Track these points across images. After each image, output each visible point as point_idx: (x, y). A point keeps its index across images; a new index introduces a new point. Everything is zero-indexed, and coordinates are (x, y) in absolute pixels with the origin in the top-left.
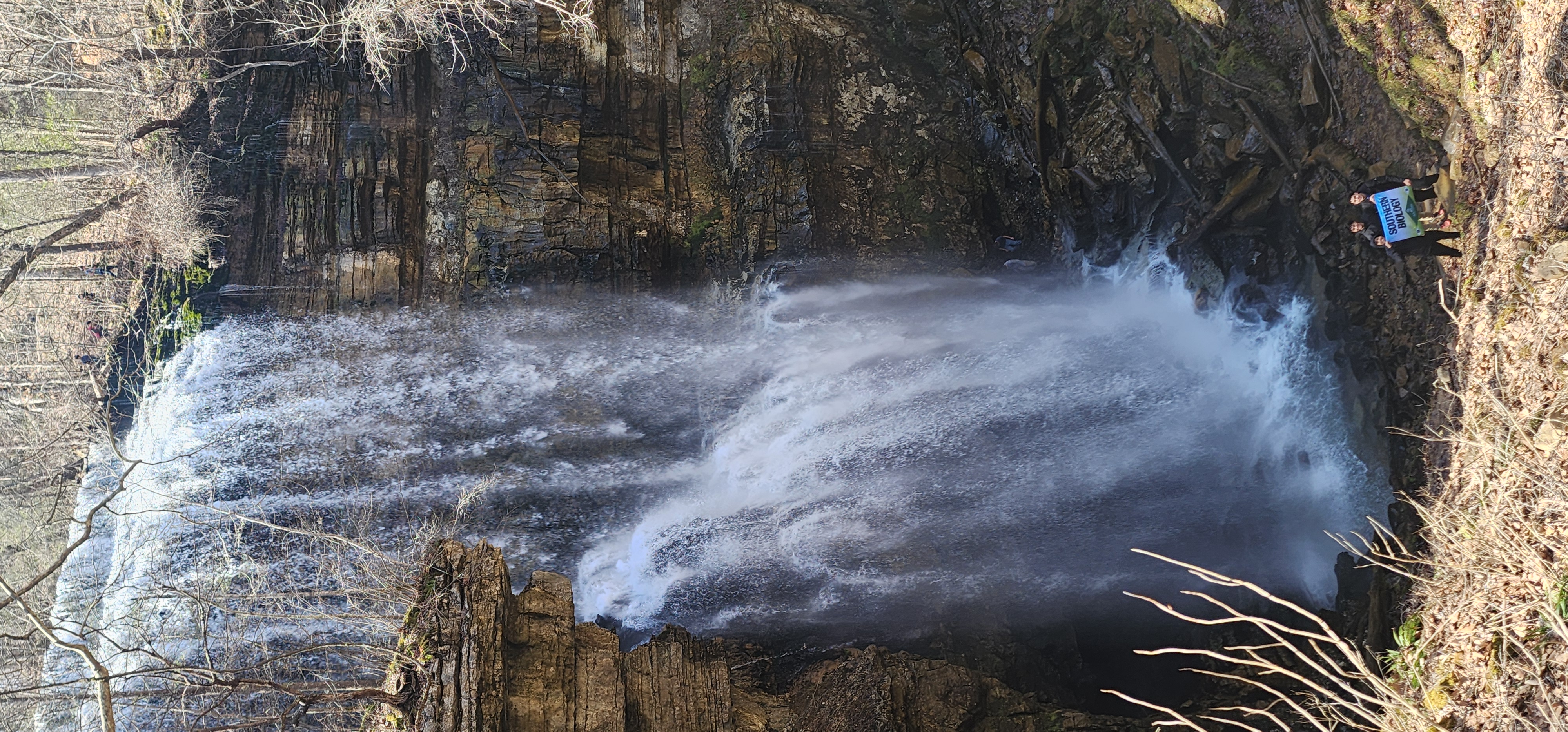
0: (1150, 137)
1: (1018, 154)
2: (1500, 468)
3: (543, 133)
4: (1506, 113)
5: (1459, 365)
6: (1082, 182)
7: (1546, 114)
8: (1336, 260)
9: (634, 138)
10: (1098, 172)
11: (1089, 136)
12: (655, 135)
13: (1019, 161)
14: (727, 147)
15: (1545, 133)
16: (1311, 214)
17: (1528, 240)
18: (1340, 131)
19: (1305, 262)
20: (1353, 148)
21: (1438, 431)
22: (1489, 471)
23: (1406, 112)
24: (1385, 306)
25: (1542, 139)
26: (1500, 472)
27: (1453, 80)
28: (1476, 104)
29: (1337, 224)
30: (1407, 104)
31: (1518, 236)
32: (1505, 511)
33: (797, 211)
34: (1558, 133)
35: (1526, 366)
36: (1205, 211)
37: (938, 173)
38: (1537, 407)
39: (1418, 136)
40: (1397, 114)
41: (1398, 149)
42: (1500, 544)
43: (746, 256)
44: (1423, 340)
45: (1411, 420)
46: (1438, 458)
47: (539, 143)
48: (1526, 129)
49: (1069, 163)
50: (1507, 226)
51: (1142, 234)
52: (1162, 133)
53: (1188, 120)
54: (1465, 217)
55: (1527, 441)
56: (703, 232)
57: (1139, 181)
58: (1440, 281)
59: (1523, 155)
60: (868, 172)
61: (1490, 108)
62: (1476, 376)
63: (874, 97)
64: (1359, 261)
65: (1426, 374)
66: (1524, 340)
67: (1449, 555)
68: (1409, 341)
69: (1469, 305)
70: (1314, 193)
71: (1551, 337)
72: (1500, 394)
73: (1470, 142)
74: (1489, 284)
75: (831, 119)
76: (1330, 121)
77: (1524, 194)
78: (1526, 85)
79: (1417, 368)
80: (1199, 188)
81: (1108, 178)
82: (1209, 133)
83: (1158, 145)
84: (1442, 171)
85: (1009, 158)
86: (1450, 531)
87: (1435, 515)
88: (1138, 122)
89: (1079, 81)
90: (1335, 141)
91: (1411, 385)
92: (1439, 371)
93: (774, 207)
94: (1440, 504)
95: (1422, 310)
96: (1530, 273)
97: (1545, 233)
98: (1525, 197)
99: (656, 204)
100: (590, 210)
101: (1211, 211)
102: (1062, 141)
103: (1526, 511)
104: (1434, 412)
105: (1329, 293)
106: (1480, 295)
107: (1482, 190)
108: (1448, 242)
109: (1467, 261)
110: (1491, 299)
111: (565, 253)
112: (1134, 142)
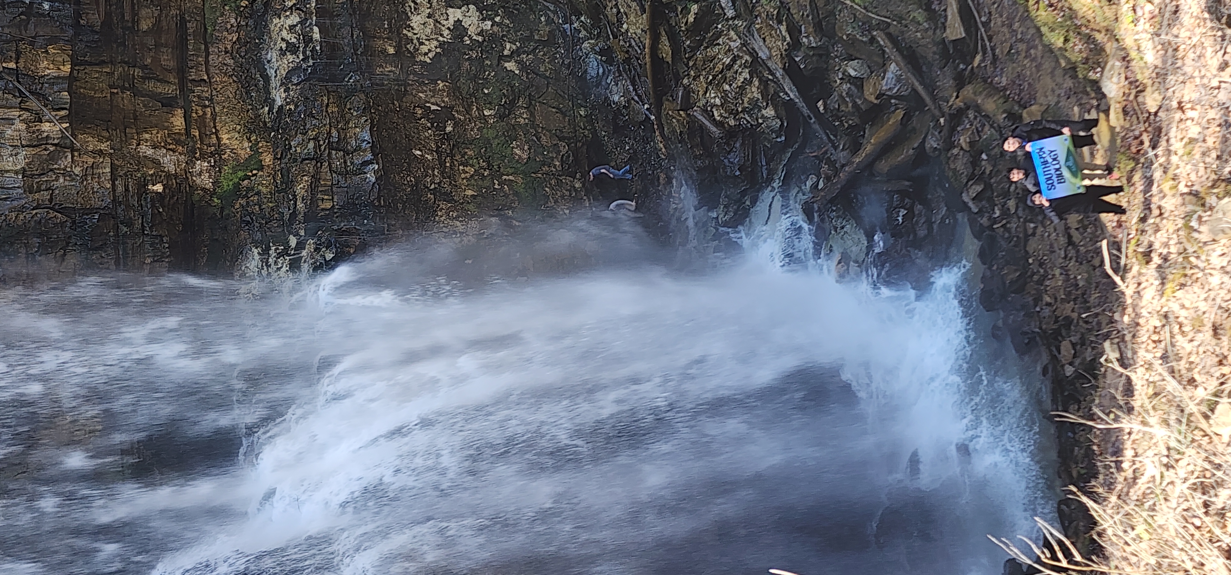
0: (778, 75)
1: (626, 92)
2: (1178, 457)
3: (21, 61)
4: (1166, 51)
5: (1128, 338)
6: (702, 127)
7: (1209, 52)
8: (990, 218)
9: (144, 67)
10: (721, 115)
11: (709, 73)
12: (172, 64)
13: (628, 102)
14: (267, 79)
15: (1208, 74)
16: (961, 165)
17: (1195, 195)
18: (990, 70)
19: (956, 220)
20: (1005, 89)
21: (1108, 415)
22: (1165, 460)
23: (1060, 48)
24: (1045, 271)
25: (1205, 81)
26: (1177, 461)
27: (1109, 13)
28: (1136, 40)
29: (990, 176)
30: (1062, 39)
31: (1186, 190)
32: (1185, 505)
33: (358, 161)
34: (1222, 74)
35: (1200, 337)
36: (843, 162)
37: (532, 114)
38: (1213, 385)
39: (1075, 77)
40: (1051, 51)
41: (1053, 91)
42: (1180, 543)
43: (294, 215)
44: (1088, 309)
45: (1080, 402)
46: (1110, 445)
47: (16, 72)
48: (1188, 69)
49: (687, 105)
50: (1173, 179)
51: (773, 189)
52: (791, 69)
53: (821, 56)
54: (1129, 168)
55: (1203, 424)
56: (237, 186)
57: (768, 127)
58: (1104, 243)
59: (1186, 99)
60: (447, 112)
61: (1150, 45)
62: (1147, 351)
63: (451, 21)
64: (1015, 220)
65: (1093, 348)
66: (1196, 309)
67: (1126, 559)
68: (1073, 311)
69: (1135, 269)
70: (963, 140)
71: (1224, 305)
72: (1173, 372)
73: (1131, 83)
74: (1157, 245)
75: (398, 48)
76: (978, 58)
77: (1190, 143)
78: (1186, 18)
79: (1083, 342)
80: (835, 136)
81: (732, 123)
82: (845, 71)
83: (786, 83)
84: (1102, 116)
85: (616, 98)
86: (1125, 532)
87: (1109, 512)
88: (764, 57)
89: (695, 8)
90: (985, 81)
91: (1077, 362)
92: (1107, 345)
93: (330, 154)
94: (1113, 499)
95: (1086, 275)
96: (1199, 232)
97: (1213, 187)
98: (1189, 147)
99: (173, 151)
100: (85, 158)
101: (849, 163)
102: (678, 79)
103: (1206, 505)
104: (1103, 393)
105: (982, 255)
106: (1147, 256)
107: (1146, 138)
108: (1111, 198)
109: (1133, 217)
110: (1160, 262)
111: (52, 214)
112: (760, 81)
